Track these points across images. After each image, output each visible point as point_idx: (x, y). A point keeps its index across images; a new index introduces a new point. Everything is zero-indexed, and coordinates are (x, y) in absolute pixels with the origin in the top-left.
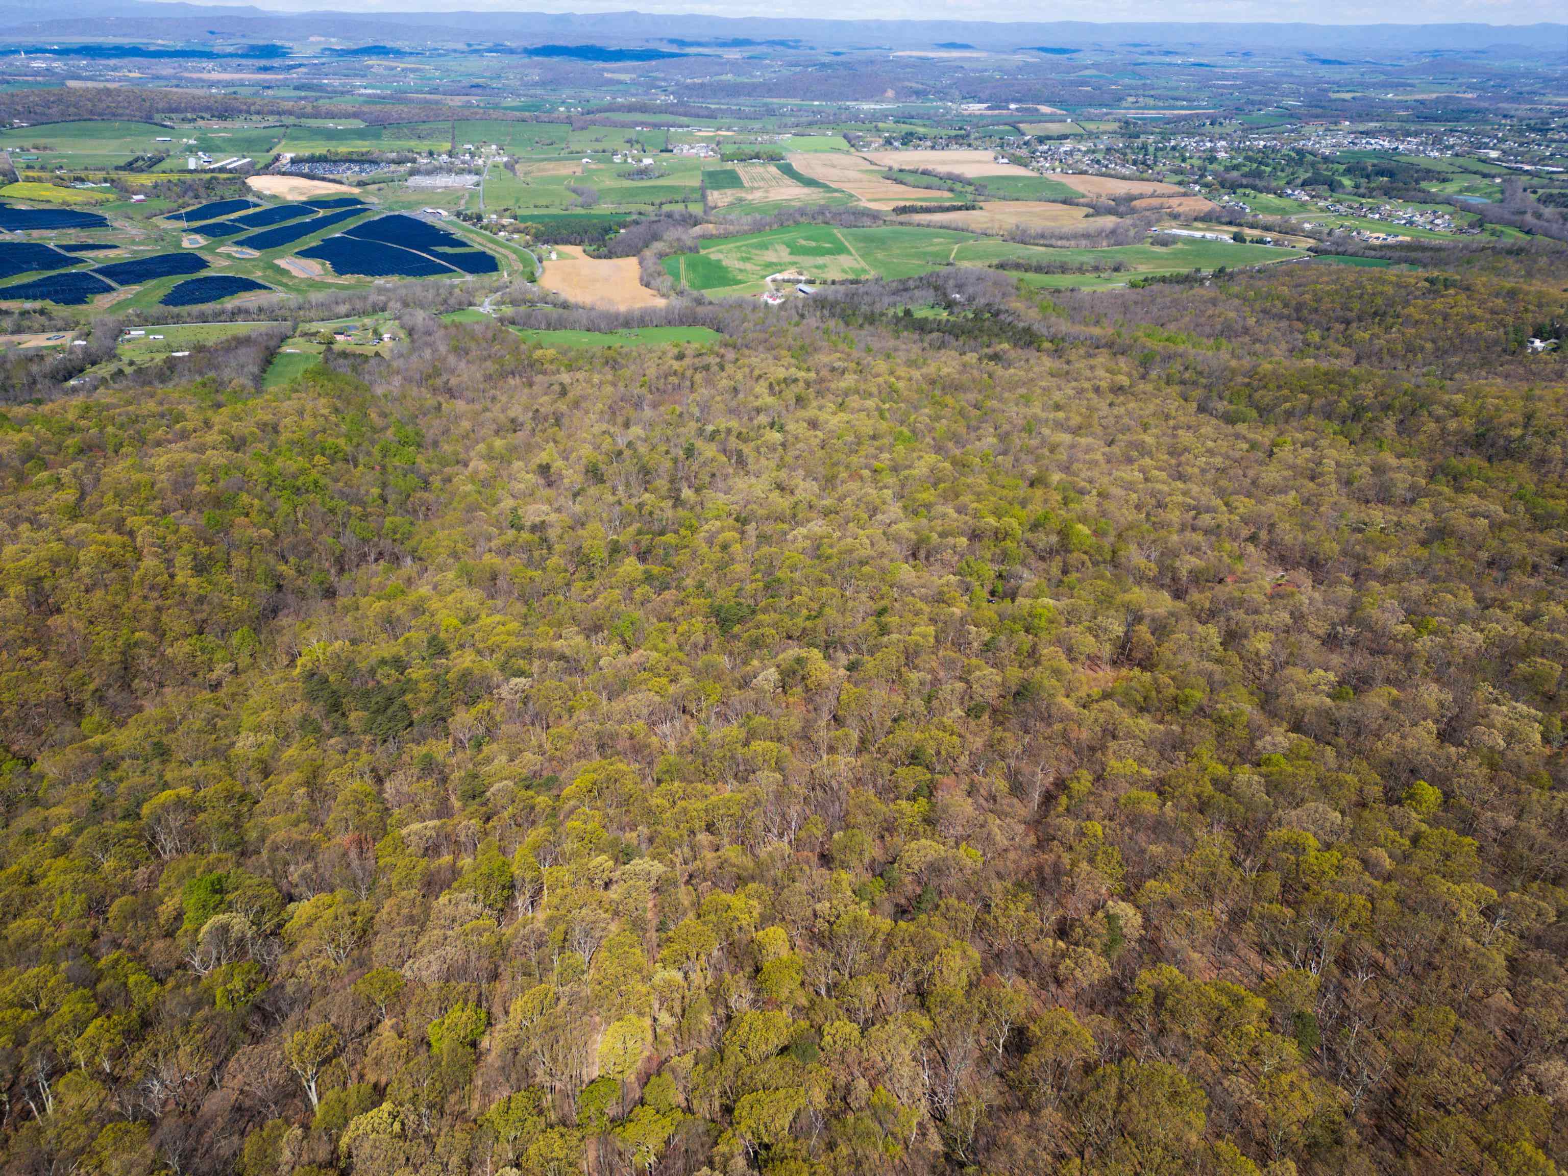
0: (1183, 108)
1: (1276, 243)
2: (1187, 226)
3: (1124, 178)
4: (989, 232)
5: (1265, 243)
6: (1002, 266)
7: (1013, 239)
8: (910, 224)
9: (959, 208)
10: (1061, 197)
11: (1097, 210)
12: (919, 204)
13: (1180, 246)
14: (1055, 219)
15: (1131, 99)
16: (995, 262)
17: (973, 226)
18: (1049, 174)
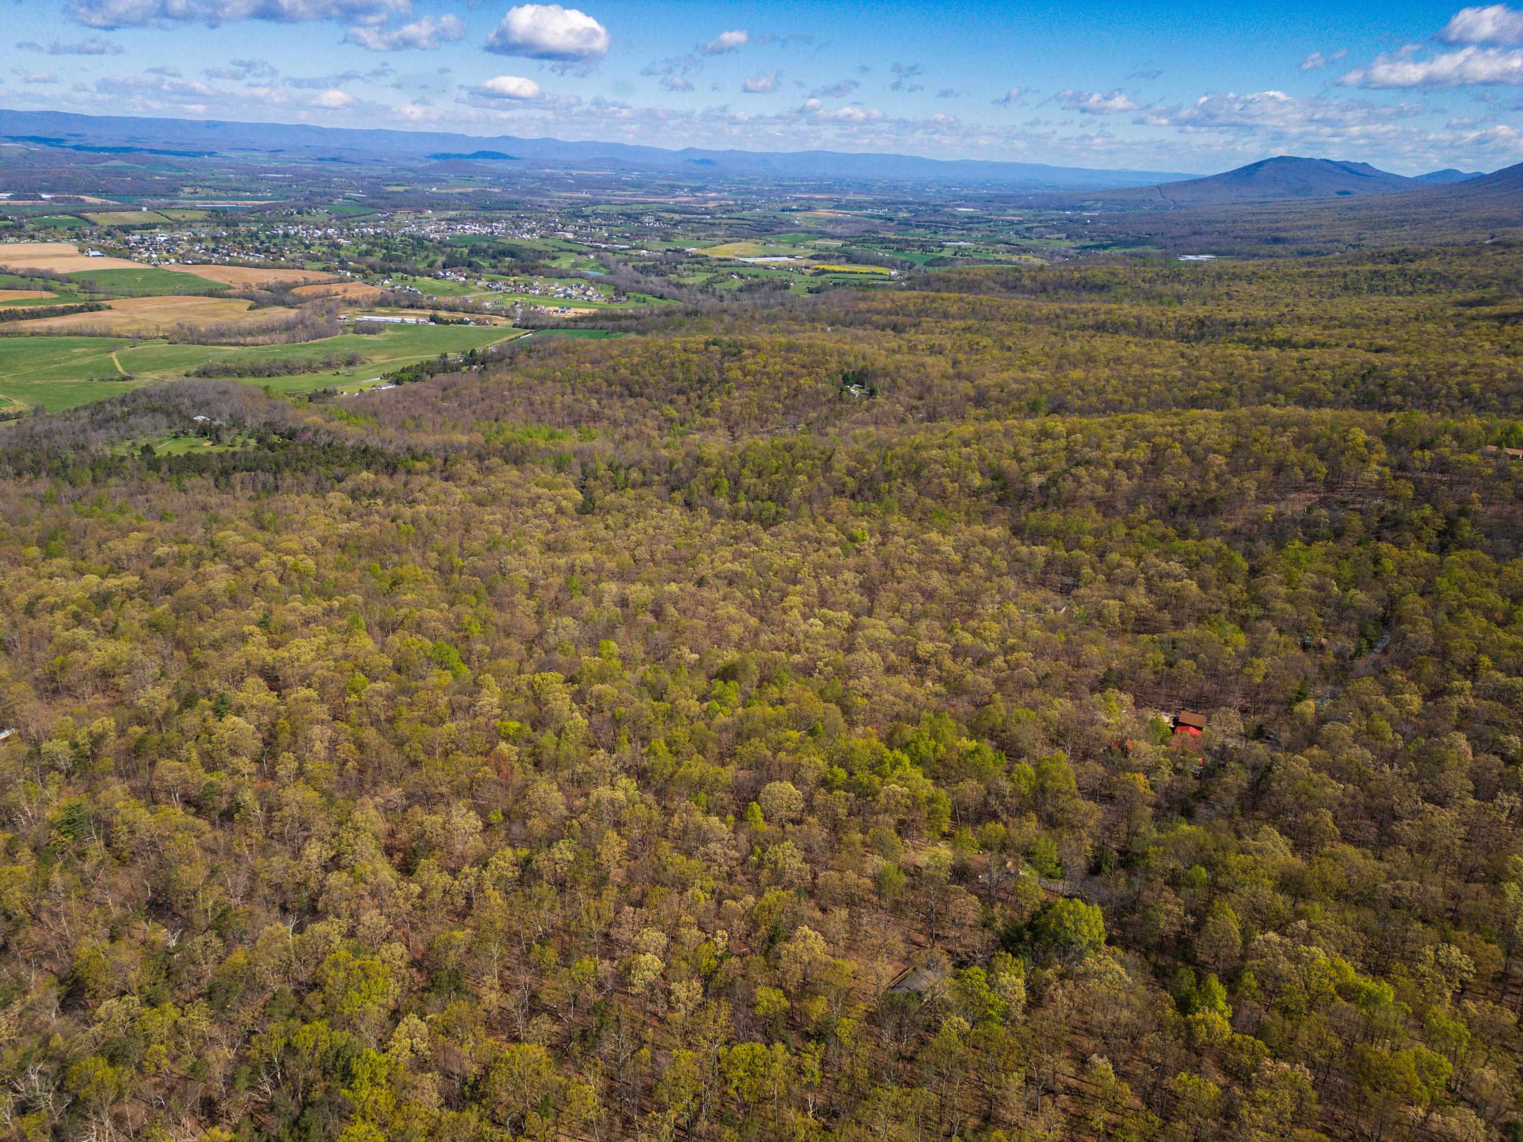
0: (248, 198)
1: (478, 322)
2: (370, 312)
3: (257, 266)
4: (142, 333)
5: (467, 323)
6: (204, 373)
7: (184, 340)
8: (20, 334)
9: (80, 310)
10: (206, 289)
11: (258, 303)
12: (19, 308)
13: (388, 332)
14: (214, 313)
15: (187, 190)
16: (193, 369)
17: (116, 329)
18: (164, 265)
